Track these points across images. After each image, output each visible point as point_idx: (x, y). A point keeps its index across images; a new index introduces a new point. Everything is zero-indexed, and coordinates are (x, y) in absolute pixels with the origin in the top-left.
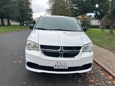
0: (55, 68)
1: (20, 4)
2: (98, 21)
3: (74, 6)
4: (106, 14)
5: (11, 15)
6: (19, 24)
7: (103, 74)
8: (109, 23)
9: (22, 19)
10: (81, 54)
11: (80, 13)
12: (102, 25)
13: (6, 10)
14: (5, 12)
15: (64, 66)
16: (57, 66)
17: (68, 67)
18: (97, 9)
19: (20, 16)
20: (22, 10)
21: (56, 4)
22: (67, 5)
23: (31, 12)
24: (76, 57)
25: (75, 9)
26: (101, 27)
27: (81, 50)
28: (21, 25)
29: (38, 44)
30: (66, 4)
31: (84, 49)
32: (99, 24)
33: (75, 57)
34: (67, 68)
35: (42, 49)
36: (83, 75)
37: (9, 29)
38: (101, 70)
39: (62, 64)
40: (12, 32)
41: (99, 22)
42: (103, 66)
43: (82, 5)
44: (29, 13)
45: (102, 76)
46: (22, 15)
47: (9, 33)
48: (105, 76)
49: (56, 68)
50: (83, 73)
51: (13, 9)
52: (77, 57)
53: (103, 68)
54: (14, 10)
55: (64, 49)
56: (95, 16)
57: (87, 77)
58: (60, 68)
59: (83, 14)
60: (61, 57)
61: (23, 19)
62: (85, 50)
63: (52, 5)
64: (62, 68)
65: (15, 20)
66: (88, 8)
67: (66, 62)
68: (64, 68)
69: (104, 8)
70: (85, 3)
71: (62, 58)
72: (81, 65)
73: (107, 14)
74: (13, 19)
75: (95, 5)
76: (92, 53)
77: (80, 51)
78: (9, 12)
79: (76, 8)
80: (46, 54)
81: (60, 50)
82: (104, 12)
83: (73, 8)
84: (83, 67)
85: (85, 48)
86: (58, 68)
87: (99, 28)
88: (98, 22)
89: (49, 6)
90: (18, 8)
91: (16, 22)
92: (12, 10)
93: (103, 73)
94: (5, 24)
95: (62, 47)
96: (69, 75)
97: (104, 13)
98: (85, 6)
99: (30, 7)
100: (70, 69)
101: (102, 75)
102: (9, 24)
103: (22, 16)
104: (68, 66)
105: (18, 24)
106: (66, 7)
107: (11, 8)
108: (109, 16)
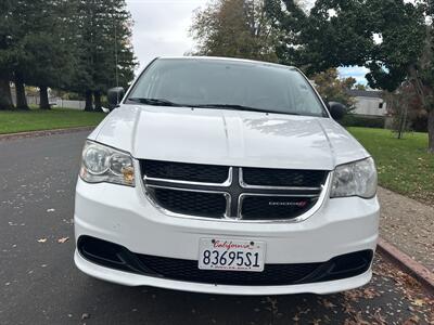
0: (202, 266)
1: (90, 34)
2: (381, 101)
3: (288, 41)
4: (412, 69)
5: (52, 69)
6: (83, 108)
7: (419, 302)
8: (424, 102)
9: (93, 89)
10: (325, 205)
11: (310, 68)
12: (397, 113)
13: (34, 53)
14: (30, 57)
15: (246, 260)
16: (213, 256)
17: (266, 265)
18: (376, 52)
19: (88, 77)
20: (95, 56)
21: (223, 34)
22: (265, 38)
23: (128, 65)
24: (304, 216)
25: (292, 49)
26: (389, 121)
27: (325, 188)
28: (88, 108)
29: (131, 158)
30: (258, 36)
31: (337, 185)
32: (382, 112)
33: (299, 218)
34: (261, 269)
35: (146, 177)
36: (331, 305)
37: (42, 122)
38: (408, 284)
39: (236, 250)
40: (53, 133)
41: (384, 105)
42: (417, 268)
43: (318, 35)
44: (121, 68)
45: (416, 312)
46: (94, 72)
47: (41, 135)
48: (428, 313)
49: (208, 267)
50: (328, 297)
51: (63, 50)
52: (307, 221)
53: (416, 276)
54: (66, 52)
55: (246, 181)
56: (368, 76)
57: (347, 316)
58: (226, 268)
59: (324, 68)
60: (233, 214)
61: (97, 88)
62: (342, 189)
63: (205, 38)
64: (235, 266)
65: (67, 89)
66: (341, 47)
67: (252, 239)
68: (244, 268)
69: (405, 46)
70: (331, 28)
71: (236, 220)
72: (325, 257)
73: (416, 68)
74: (63, 86)
75: (369, 35)
76: (373, 206)
77: (319, 192)
78: (44, 58)
79: (296, 47)
80: (167, 199)
81: (227, 183)
82: (405, 60)
83: (284, 47)
84: (334, 265)
85: (344, 181)
86: (219, 267)
87: (382, 127)
88: (381, 106)
89: (196, 42)
90: (83, 46)
91: (71, 99)
92: (57, 54)
93: (420, 298)
94: (29, 106)
95: (236, 169)
96: (270, 304)
97: (405, 66)
98: (330, 38)
99: (127, 46)
100: (275, 274)
101: (415, 306)
102: (45, 106)
103: (95, 78)
104: (265, 259)
105: (80, 105)
106: (260, 47)
107: (56, 46)
108: (426, 75)
